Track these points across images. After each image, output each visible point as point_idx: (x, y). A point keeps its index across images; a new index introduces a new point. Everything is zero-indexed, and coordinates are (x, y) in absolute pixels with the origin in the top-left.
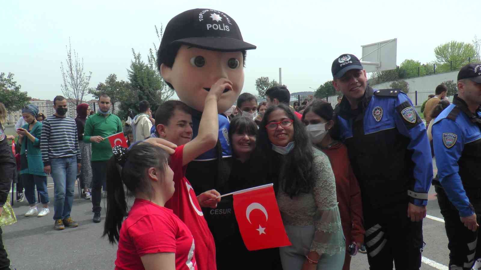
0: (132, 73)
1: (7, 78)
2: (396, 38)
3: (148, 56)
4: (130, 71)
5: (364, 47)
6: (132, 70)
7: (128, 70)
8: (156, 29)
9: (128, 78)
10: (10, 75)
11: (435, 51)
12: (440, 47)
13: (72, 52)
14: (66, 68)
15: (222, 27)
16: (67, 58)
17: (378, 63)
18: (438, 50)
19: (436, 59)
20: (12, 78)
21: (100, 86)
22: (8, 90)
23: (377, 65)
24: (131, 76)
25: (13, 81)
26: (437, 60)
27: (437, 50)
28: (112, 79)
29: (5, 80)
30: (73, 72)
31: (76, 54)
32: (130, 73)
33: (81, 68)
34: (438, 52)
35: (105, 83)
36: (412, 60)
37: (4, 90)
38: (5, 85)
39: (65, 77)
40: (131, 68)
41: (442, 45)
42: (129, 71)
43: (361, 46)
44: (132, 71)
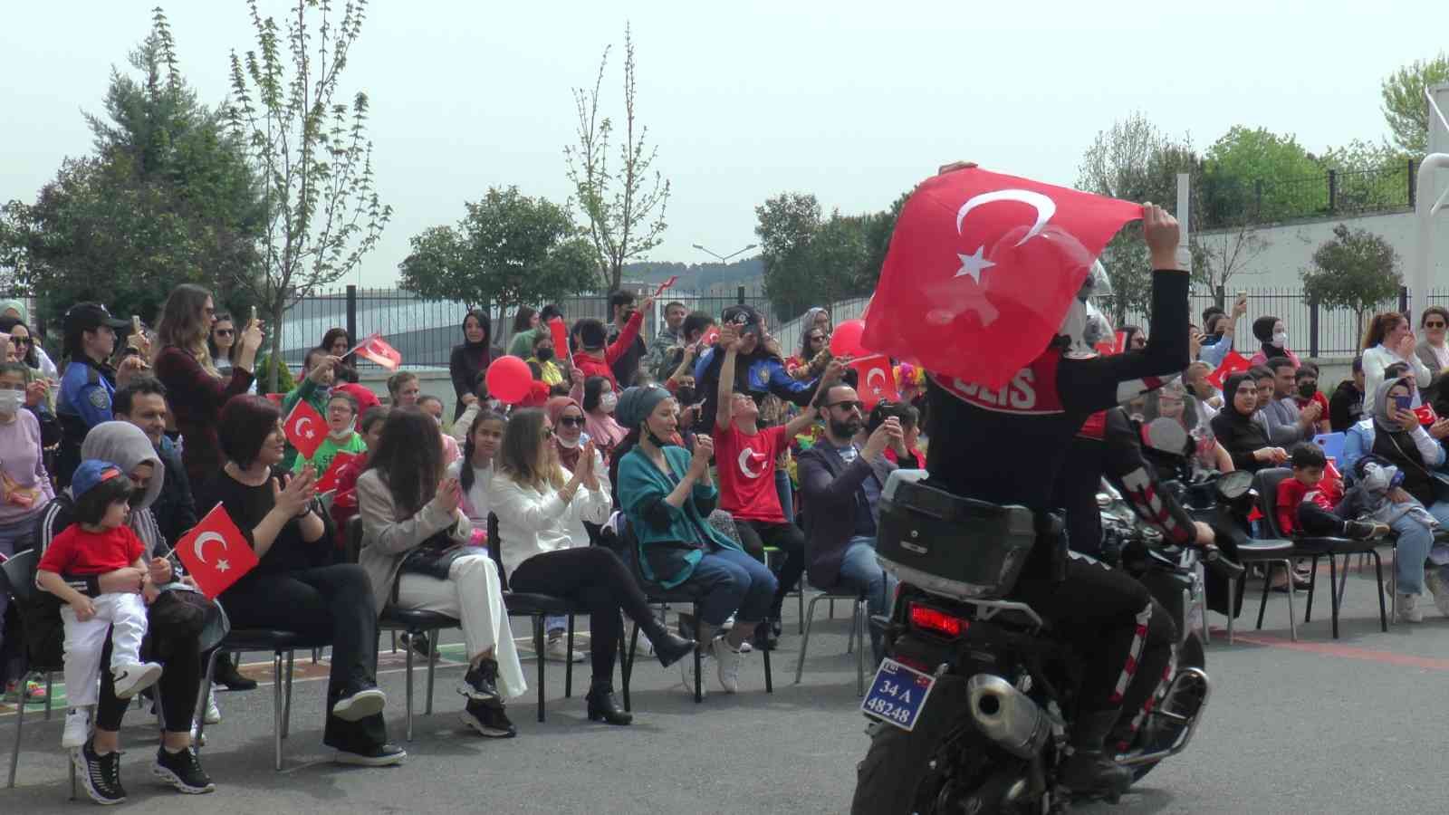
3: (235, 60)
6: (119, 119)
11: (1385, 93)
12: (1410, 75)
18: (1404, 90)
19: (1390, 133)
26: (1397, 141)
27: (1397, 91)
34: (1400, 100)
36: (1261, 134)
41: (1422, 68)
42: (98, 127)
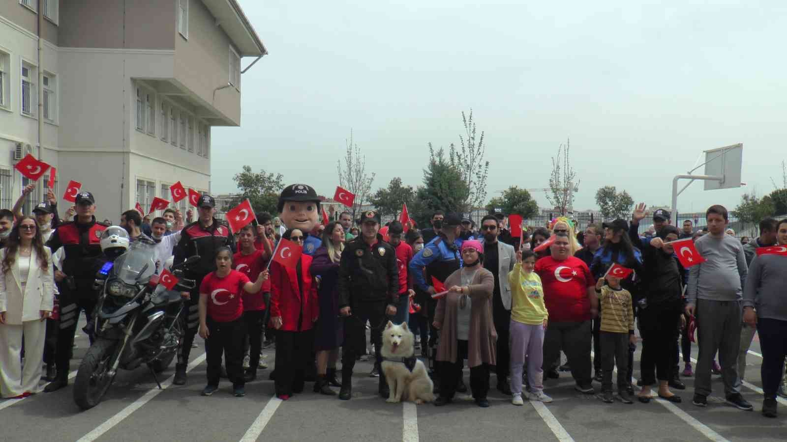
0: (430, 174)
1: (275, 180)
2: (741, 143)
4: (427, 173)
5: (708, 153)
6: (431, 170)
7: (424, 171)
8: (464, 117)
9: (424, 182)
10: (279, 177)
13: (353, 147)
14: (344, 167)
15: (303, 191)
16: (346, 155)
17: (722, 176)
20: (281, 180)
21: (380, 193)
22: (276, 194)
23: (720, 180)
24: (428, 179)
25: (281, 183)
28: (396, 184)
29: (273, 181)
30: (352, 173)
31: (358, 150)
32: (427, 175)
33: (361, 169)
35: (388, 189)
37: (270, 194)
38: (273, 187)
39: (342, 180)
40: (429, 168)
43: (704, 151)
44: (430, 172)
